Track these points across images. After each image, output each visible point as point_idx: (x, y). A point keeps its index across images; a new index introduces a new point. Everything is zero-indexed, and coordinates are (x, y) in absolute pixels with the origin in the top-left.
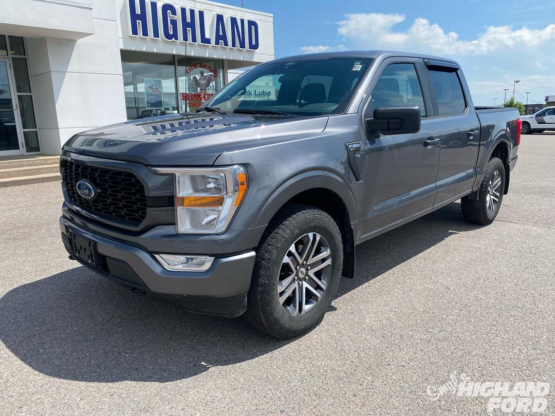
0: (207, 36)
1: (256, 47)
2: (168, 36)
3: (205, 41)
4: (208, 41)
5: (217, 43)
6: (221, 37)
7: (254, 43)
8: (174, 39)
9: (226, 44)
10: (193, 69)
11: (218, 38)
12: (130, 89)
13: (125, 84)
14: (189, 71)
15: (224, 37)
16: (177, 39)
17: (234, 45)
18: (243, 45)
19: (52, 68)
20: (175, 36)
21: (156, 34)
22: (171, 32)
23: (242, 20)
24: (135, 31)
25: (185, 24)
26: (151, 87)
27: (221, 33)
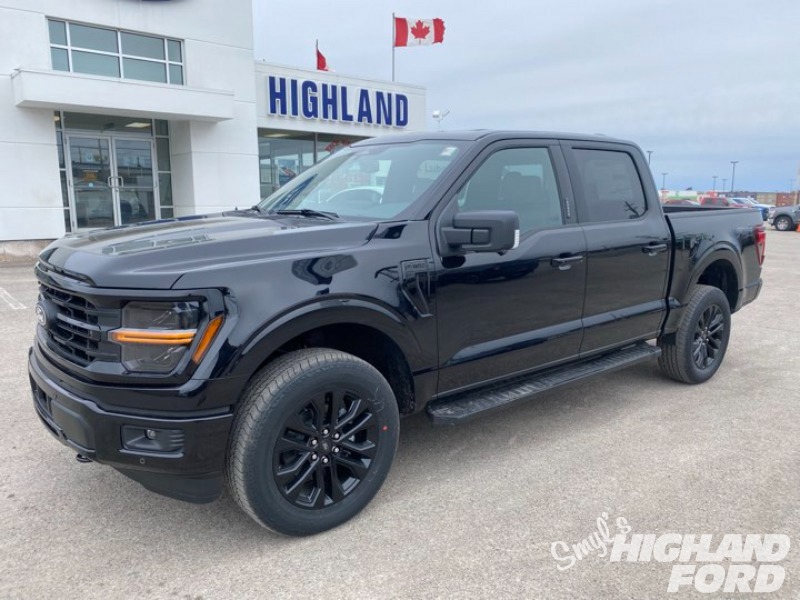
0: (349, 113)
1: (404, 123)
2: (307, 113)
3: (347, 118)
4: (350, 118)
5: (360, 120)
6: (364, 114)
7: (402, 119)
8: (313, 116)
9: (370, 121)
10: (334, 146)
11: (361, 114)
12: (267, 162)
13: (261, 158)
15: (368, 114)
16: (316, 116)
17: (379, 121)
18: (389, 122)
19: (193, 149)
20: (315, 113)
21: (295, 112)
22: (310, 110)
23: (390, 95)
24: (273, 110)
25: (326, 101)
26: (284, 168)
27: (365, 109)
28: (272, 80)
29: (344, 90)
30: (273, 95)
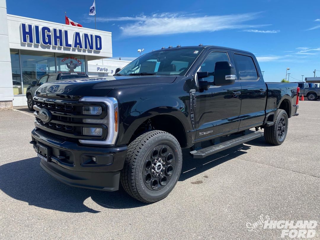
0: (69, 43)
2: (44, 42)
3: (68, 45)
4: (70, 46)
5: (75, 46)
6: (78, 44)
7: (99, 47)
8: (48, 44)
9: (81, 47)
10: (66, 60)
11: (76, 44)
14: (64, 61)
15: (80, 44)
16: (50, 44)
17: (86, 47)
18: (91, 47)
20: (50, 42)
21: (38, 41)
22: (47, 41)
23: (92, 36)
24: (25, 40)
25: (56, 37)
26: (40, 68)
27: (78, 42)
28: (24, 26)
29: (66, 32)
30: (25, 33)
